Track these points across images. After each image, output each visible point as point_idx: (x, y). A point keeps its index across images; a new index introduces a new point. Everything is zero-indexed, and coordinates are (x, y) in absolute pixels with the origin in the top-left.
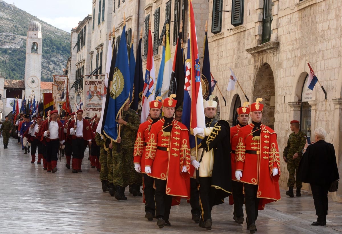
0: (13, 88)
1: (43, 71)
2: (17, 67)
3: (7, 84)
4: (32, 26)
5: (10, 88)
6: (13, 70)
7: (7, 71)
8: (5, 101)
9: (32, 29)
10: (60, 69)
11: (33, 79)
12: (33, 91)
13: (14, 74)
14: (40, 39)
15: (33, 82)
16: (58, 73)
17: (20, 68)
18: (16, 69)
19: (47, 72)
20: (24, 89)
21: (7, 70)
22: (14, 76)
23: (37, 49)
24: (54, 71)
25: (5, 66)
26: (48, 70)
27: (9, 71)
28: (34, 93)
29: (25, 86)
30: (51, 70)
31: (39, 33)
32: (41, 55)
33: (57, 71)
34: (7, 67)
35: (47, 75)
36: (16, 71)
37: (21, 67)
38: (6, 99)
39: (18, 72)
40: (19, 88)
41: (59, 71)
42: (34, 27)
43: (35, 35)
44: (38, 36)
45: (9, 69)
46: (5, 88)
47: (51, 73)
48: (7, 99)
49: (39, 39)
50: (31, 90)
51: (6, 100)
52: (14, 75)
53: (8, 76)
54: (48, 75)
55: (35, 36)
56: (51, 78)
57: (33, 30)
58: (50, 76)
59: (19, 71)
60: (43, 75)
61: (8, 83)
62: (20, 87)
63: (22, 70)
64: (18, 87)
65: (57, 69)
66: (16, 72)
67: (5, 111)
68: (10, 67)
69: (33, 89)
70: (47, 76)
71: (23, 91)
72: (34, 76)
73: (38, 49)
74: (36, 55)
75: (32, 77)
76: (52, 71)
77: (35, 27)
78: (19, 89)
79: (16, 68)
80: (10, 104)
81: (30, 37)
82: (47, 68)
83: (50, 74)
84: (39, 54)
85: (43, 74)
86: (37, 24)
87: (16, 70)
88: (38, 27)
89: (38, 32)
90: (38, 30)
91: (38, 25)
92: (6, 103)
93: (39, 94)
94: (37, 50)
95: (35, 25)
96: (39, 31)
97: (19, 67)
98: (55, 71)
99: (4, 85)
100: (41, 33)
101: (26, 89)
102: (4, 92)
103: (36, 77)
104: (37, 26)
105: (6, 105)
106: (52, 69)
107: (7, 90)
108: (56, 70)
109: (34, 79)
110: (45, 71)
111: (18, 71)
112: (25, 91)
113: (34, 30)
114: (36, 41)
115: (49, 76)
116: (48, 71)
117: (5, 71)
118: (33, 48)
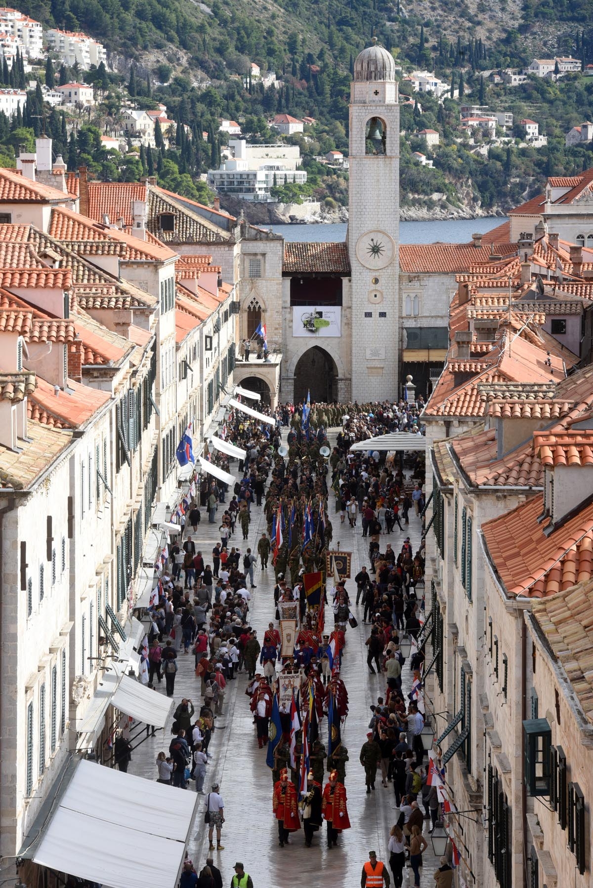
0: (311, 273)
1: (443, 21)
2: (356, 10)
3: (292, 259)
4: (365, 65)
5: (302, 273)
6: (343, 22)
7: (323, 27)
8: (288, 316)
9: (365, 73)
10: (503, 10)
11: (375, 241)
12: (376, 281)
13: (347, 39)
14: (392, 106)
15: (376, 250)
16: (497, 23)
17: (365, 13)
18: (352, 19)
19: (456, 22)
20: (348, 274)
21: (321, 23)
22: (347, 46)
23: (384, 137)
24: (480, 17)
25: (317, 10)
26: (461, 16)
27: (328, 27)
28: (378, 286)
29: (348, 265)
30: (473, 14)
31: (388, 86)
32: (398, 160)
33: (492, 18)
34: (320, 13)
35: (457, 32)
36: (351, 26)
37: (368, 11)
38: (291, 310)
39: (359, 28)
40: (331, 273)
41: (500, 14)
42: (372, 69)
43: (376, 93)
44: (385, 98)
45: (328, 19)
46: (285, 274)
47: (470, 24)
48: (295, 308)
49: (389, 107)
50: (369, 277)
51: (291, 312)
52: (345, 42)
53: (326, 46)
54: (461, 33)
55: (377, 98)
56: (471, 42)
57: (368, 78)
58: (467, 35)
59: (364, 25)
60: (444, 32)
61: (297, 256)
62: (332, 268)
63: (374, 19)
64: (326, 269)
65: (491, 10)
66: (353, 29)
67: (291, 347)
68: (332, 13)
69: (376, 274)
70: (459, 37)
71: (345, 280)
72: (379, 232)
73: (388, 140)
74: (380, 160)
75: (372, 236)
76: (476, 19)
77: (376, 68)
78: (332, 276)
79: (354, 15)
80: (305, 325)
81: (360, 102)
82: (456, 9)
83: (469, 28)
84: (391, 158)
85: (445, 29)
86: (379, 56)
87: (354, 22)
88: (384, 67)
89: (384, 83)
90: (384, 77)
91: (385, 58)
92: (292, 321)
93: (397, 287)
94: (383, 141)
95: (375, 62)
96: (387, 80)
97: (362, 9)
98: (486, 16)
99: (284, 265)
100: (394, 87)
101: (353, 273)
102: (283, 287)
103: (384, 233)
104: (380, 66)
105: (291, 327)
106: (476, 10)
107: (291, 280)
108: (489, 13)
109: (380, 239)
110: (451, 18)
111: (360, 25)
112: (350, 281)
113: (371, 78)
114: (380, 113)
115: (464, 38)
116: (460, 20)
117: (316, 29)
118: (370, 137)
